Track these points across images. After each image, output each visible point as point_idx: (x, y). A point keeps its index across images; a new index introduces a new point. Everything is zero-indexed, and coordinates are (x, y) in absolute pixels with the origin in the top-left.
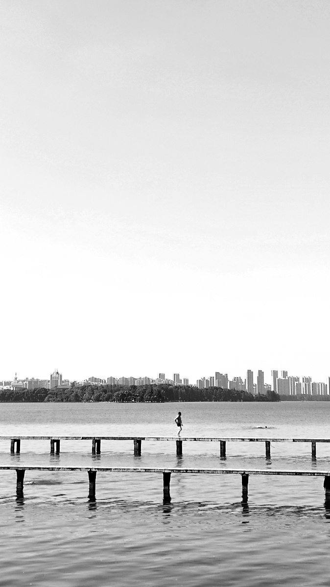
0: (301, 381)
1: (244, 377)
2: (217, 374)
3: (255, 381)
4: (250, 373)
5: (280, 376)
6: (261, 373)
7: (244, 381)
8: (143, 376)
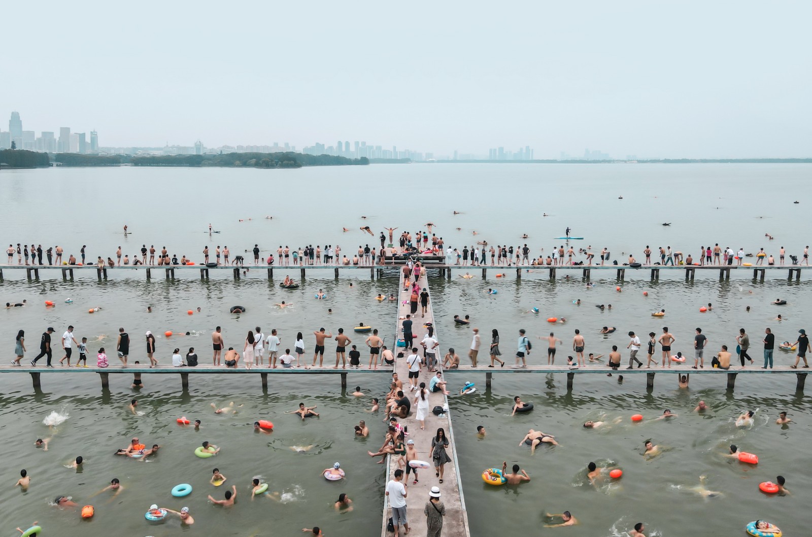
0: (375, 148)
3: (344, 149)
4: (340, 143)
5: (360, 145)
6: (347, 144)
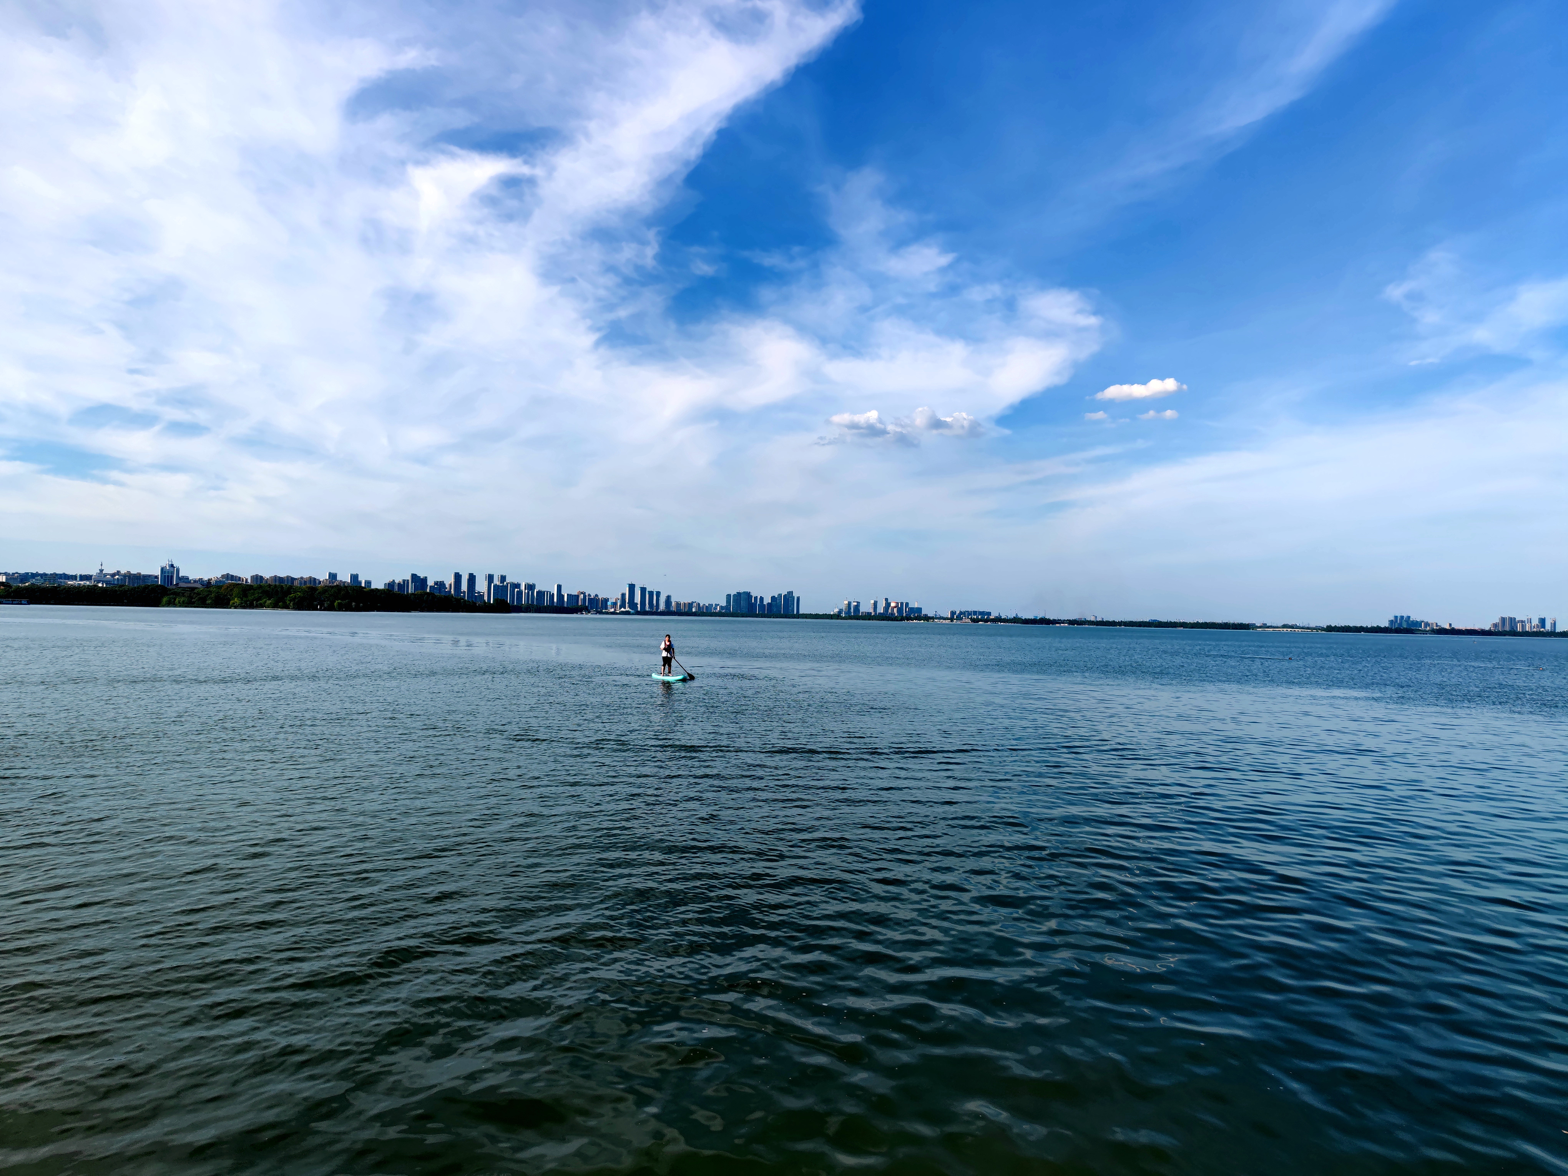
1: (449, 581)
2: (414, 576)
7: (447, 586)
8: (306, 576)
